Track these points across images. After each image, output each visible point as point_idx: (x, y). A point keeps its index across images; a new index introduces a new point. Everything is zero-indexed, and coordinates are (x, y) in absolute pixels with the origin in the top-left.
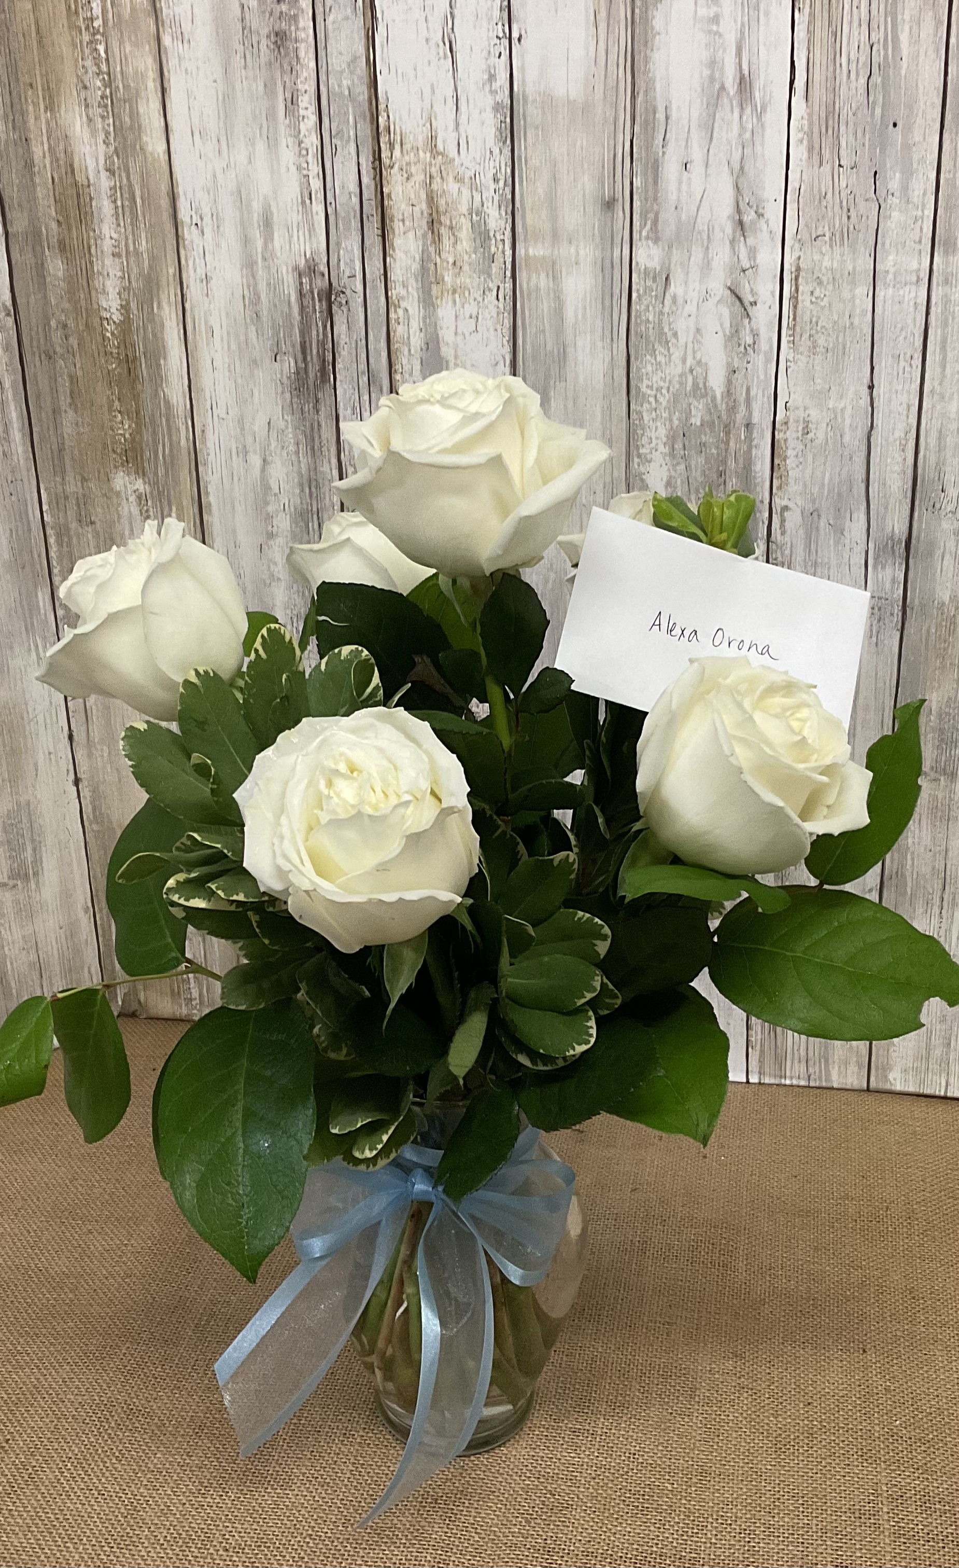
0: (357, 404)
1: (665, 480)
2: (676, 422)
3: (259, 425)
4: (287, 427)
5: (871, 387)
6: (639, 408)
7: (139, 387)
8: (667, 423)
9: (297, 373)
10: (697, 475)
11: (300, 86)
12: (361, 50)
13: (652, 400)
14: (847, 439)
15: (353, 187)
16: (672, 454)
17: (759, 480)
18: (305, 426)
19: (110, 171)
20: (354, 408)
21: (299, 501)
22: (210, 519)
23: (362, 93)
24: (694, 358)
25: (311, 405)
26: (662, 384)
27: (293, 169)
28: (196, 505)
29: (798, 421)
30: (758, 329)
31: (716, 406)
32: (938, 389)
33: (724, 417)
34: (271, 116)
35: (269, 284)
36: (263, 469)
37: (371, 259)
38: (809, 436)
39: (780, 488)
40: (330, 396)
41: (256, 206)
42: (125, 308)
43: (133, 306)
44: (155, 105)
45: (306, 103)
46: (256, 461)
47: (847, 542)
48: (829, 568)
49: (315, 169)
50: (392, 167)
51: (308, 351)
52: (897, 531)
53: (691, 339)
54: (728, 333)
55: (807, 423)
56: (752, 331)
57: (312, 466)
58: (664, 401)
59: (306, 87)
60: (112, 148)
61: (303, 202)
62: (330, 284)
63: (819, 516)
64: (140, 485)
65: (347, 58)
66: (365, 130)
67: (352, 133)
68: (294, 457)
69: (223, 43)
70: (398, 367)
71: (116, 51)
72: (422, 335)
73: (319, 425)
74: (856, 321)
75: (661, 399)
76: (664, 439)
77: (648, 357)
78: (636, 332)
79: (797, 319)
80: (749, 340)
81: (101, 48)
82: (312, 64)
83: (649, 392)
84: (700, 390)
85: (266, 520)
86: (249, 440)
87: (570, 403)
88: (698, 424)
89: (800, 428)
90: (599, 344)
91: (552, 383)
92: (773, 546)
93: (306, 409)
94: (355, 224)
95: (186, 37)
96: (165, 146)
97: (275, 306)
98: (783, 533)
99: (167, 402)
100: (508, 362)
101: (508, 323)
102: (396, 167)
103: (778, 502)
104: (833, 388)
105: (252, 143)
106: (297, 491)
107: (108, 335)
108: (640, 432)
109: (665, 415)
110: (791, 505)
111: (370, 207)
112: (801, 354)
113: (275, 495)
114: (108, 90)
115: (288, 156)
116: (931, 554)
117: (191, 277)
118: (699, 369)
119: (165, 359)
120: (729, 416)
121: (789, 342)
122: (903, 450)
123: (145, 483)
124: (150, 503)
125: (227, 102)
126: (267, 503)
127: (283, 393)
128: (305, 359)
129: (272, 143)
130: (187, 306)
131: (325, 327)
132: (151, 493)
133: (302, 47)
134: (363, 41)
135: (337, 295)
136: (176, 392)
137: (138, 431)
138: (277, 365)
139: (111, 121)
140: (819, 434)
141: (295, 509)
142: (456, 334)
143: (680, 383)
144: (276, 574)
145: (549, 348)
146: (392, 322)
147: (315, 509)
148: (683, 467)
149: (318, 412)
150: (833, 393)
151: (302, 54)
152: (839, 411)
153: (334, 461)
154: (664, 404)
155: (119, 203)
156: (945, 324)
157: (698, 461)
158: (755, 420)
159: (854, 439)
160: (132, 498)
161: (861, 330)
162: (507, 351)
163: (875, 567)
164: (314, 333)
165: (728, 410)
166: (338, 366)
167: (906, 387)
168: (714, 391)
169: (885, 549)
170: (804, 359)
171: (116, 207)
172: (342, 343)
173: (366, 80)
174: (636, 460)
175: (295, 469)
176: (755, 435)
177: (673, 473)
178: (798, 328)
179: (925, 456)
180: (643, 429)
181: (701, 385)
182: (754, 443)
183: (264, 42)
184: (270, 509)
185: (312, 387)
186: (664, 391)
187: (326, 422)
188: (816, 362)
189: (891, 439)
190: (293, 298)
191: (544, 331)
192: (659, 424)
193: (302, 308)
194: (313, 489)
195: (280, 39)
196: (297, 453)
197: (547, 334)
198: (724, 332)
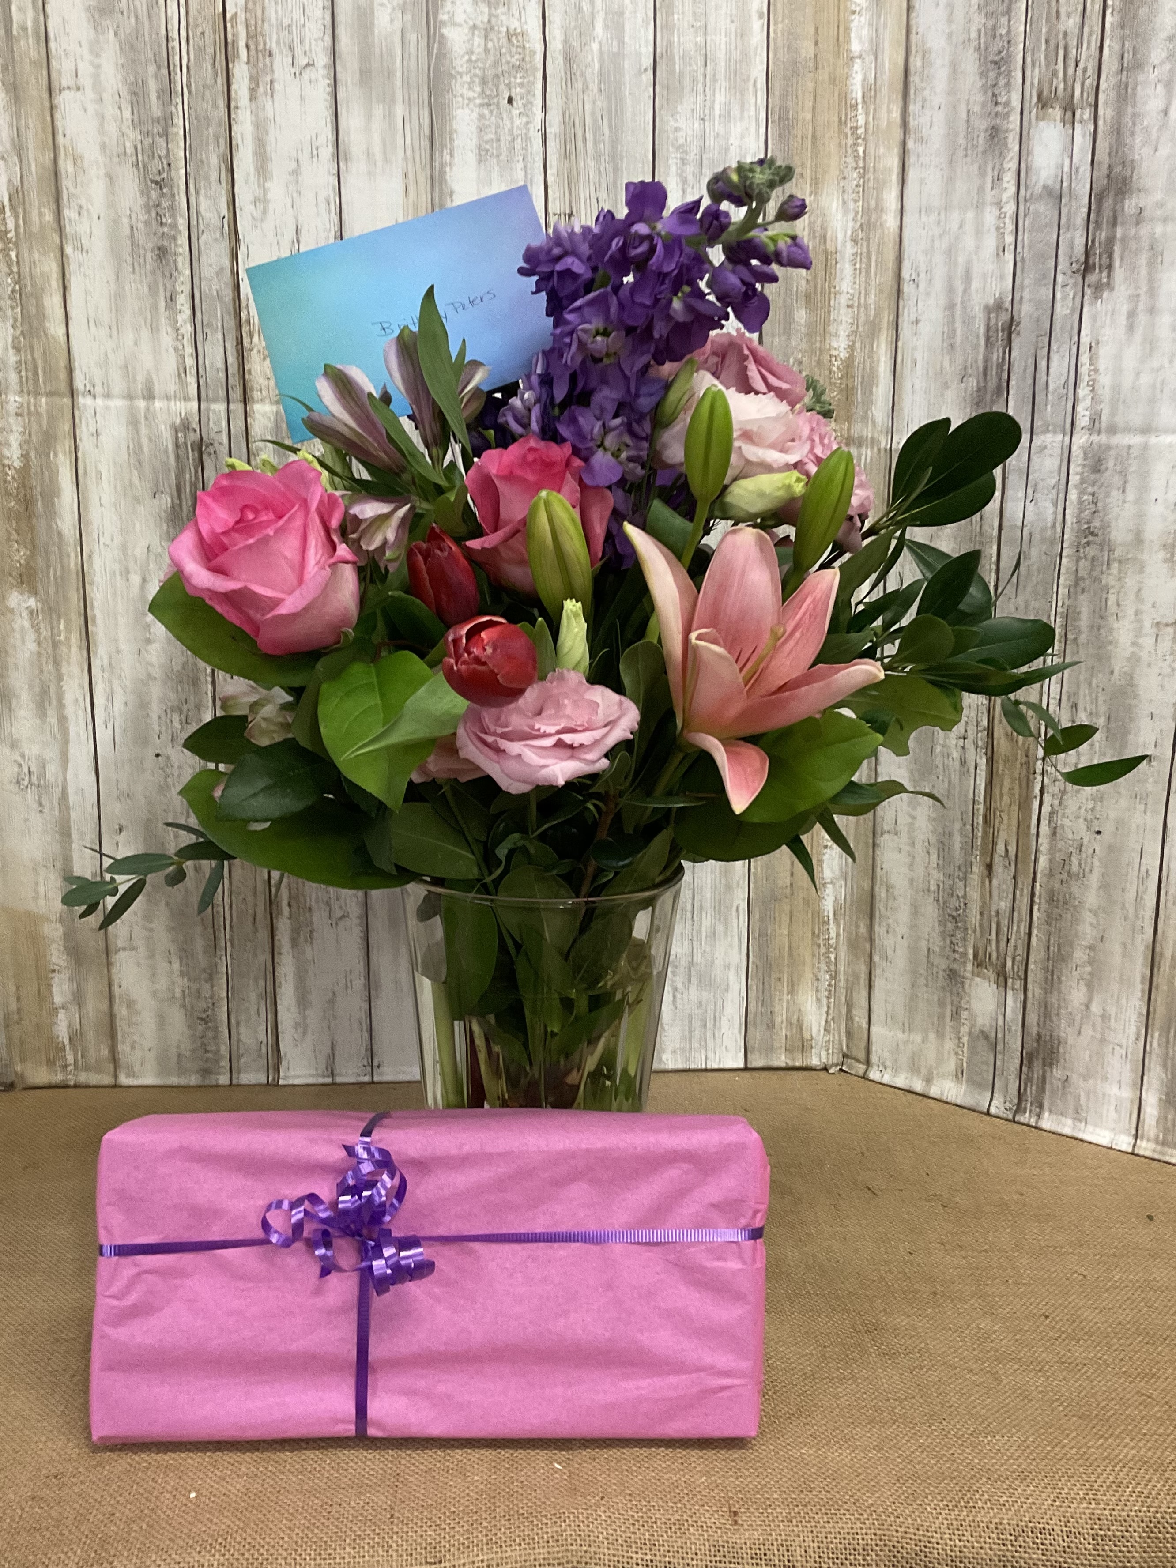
3: (139, 551)
4: (164, 551)
7: (34, 521)
9: (173, 507)
11: (178, 288)
12: (226, 262)
15: (220, 364)
19: (17, 349)
22: (95, 629)
23: (228, 294)
27: (171, 350)
28: (83, 618)
34: (154, 308)
35: (150, 439)
37: (235, 419)
41: (141, 378)
42: (25, 456)
43: (32, 454)
44: (58, 299)
45: (183, 301)
49: (189, 350)
50: (251, 350)
51: (182, 489)
59: (183, 288)
60: (18, 332)
61: (179, 375)
62: (201, 438)
64: (32, 602)
65: (215, 268)
66: (231, 323)
67: (219, 325)
69: (116, 255)
71: (26, 255)
81: (13, 254)
82: (188, 272)
86: (131, 562)
94: (222, 393)
95: (85, 247)
96: (64, 330)
97: (155, 456)
99: (60, 534)
102: (255, 351)
105: (137, 330)
107: (9, 478)
111: (234, 381)
114: (17, 287)
115: (167, 339)
117: (83, 432)
119: (59, 496)
123: (37, 601)
124: (40, 617)
125: (118, 298)
127: (160, 523)
128: (179, 497)
129: (154, 329)
130: (79, 455)
131: (196, 472)
132: (42, 609)
133: (180, 259)
134: (229, 256)
135: (207, 446)
136: (67, 523)
137: (32, 556)
138: (156, 502)
139: (19, 310)
144: (153, 674)
151: (180, 265)
155: (23, 374)
160: (25, 614)
164: (188, 476)
171: (21, 377)
173: (231, 286)
183: (149, 254)
190: (171, 448)
193: (178, 457)
195: (162, 253)
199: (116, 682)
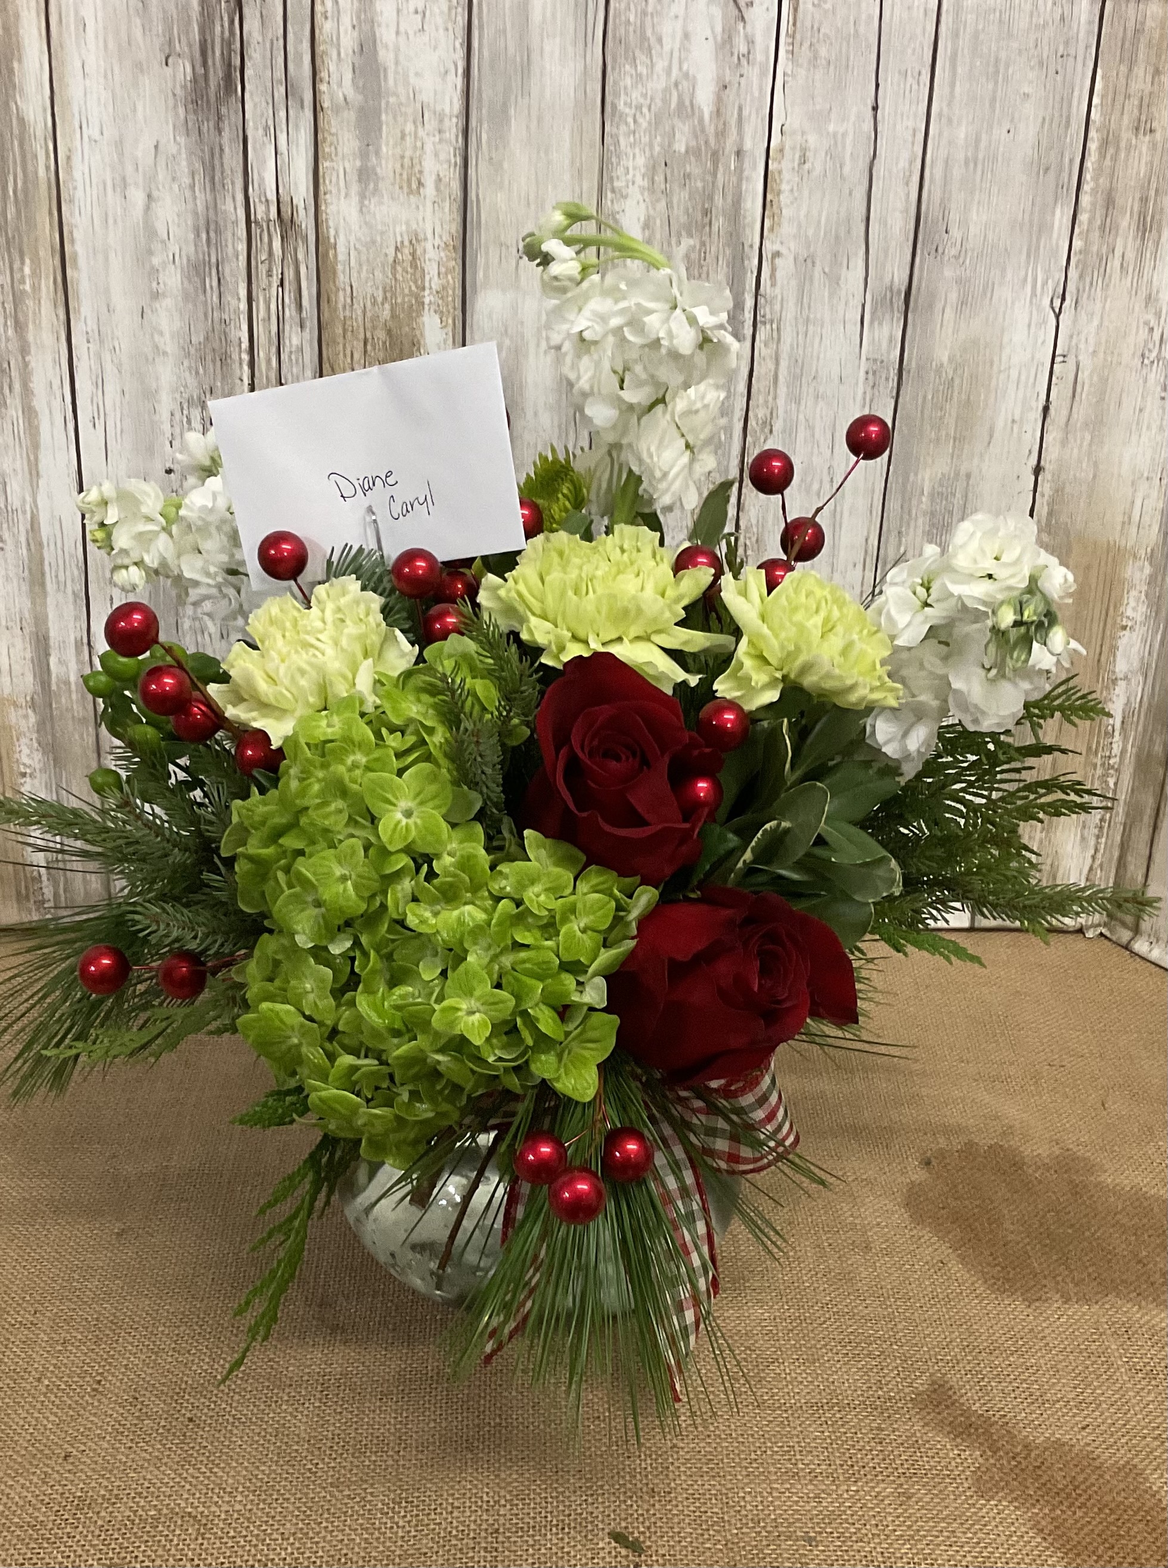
0: (271, 123)
1: (642, 219)
2: (657, 149)
3: (143, 149)
4: (179, 150)
5: (875, 108)
6: (615, 130)
8: (647, 149)
9: (195, 80)
10: (679, 216)
13: (630, 120)
14: (847, 169)
16: (652, 189)
17: (748, 220)
18: (203, 151)
20: (266, 128)
21: (193, 249)
22: (76, 275)
24: (680, 69)
25: (211, 124)
26: (641, 100)
28: (58, 255)
29: (793, 149)
30: (753, 35)
31: (703, 131)
32: (945, 110)
33: (712, 141)
36: (148, 208)
38: (807, 166)
39: (772, 229)
40: (236, 113)
46: (138, 197)
47: (843, 293)
48: (822, 327)
51: (210, 52)
52: (896, 279)
53: (677, 46)
54: (719, 38)
55: (804, 151)
56: (746, 36)
57: (211, 205)
58: (643, 123)
63: (813, 263)
68: (188, 194)
70: (324, 74)
72: (356, 34)
73: (222, 150)
74: (862, 29)
75: (640, 120)
76: (643, 170)
77: (627, 67)
78: (614, 37)
79: (798, 24)
80: (743, 49)
83: (627, 110)
84: (686, 109)
85: (149, 274)
86: (129, 169)
87: (534, 125)
88: (683, 150)
89: (797, 156)
90: (570, 49)
91: (513, 97)
92: (761, 300)
93: (205, 129)
98: (773, 285)
100: (460, 71)
101: (461, 20)
103: (769, 247)
104: (834, 110)
106: (192, 236)
108: (614, 160)
109: (645, 139)
110: (784, 250)
112: (801, 66)
113: (163, 242)
116: (931, 306)
118: (685, 83)
120: (718, 141)
121: (787, 52)
122: (907, 184)
126: (150, 252)
127: (175, 107)
128: (205, 64)
131: (231, 22)
138: (168, 71)
140: (817, 163)
141: (188, 260)
142: (398, 33)
143: (664, 100)
144: (161, 346)
145: (511, 50)
146: (318, 17)
147: (213, 260)
148: (663, 203)
149: (220, 134)
150: (833, 116)
152: (839, 137)
153: (240, 197)
154: (645, 125)
156: (956, 35)
157: (681, 197)
158: (748, 145)
159: (854, 171)
161: (867, 39)
162: (460, 55)
163: (872, 322)
164: (217, 27)
165: (717, 134)
166: (249, 73)
167: (914, 107)
168: (701, 111)
169: (882, 303)
170: (802, 72)
172: (253, 42)
174: (609, 195)
175: (190, 206)
176: (746, 165)
177: (652, 212)
178: (798, 36)
179: (930, 192)
180: (618, 157)
181: (687, 103)
182: (746, 174)
184: (156, 261)
185: (213, 99)
186: (645, 110)
187: (230, 148)
188: (817, 77)
189: (895, 170)
191: (505, 31)
192: (637, 150)
194: (212, 234)
196: (192, 187)
197: (509, 36)
198: (715, 38)
199: (107, 357)
